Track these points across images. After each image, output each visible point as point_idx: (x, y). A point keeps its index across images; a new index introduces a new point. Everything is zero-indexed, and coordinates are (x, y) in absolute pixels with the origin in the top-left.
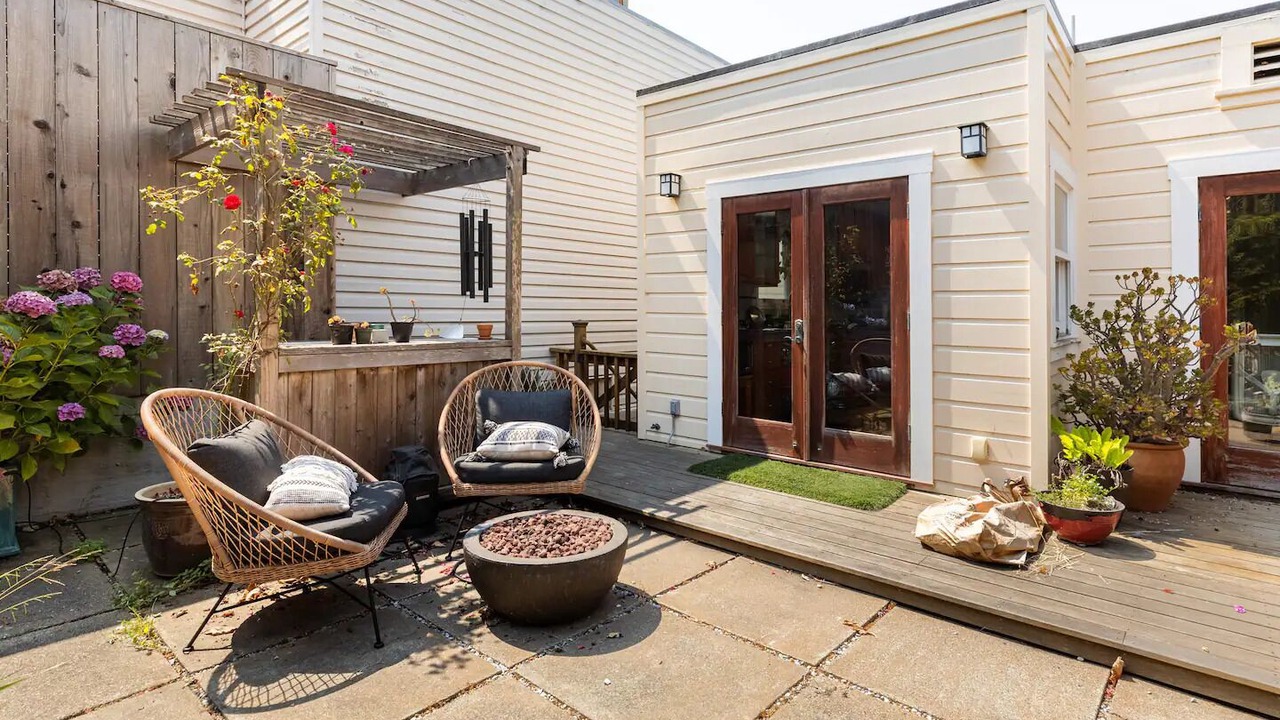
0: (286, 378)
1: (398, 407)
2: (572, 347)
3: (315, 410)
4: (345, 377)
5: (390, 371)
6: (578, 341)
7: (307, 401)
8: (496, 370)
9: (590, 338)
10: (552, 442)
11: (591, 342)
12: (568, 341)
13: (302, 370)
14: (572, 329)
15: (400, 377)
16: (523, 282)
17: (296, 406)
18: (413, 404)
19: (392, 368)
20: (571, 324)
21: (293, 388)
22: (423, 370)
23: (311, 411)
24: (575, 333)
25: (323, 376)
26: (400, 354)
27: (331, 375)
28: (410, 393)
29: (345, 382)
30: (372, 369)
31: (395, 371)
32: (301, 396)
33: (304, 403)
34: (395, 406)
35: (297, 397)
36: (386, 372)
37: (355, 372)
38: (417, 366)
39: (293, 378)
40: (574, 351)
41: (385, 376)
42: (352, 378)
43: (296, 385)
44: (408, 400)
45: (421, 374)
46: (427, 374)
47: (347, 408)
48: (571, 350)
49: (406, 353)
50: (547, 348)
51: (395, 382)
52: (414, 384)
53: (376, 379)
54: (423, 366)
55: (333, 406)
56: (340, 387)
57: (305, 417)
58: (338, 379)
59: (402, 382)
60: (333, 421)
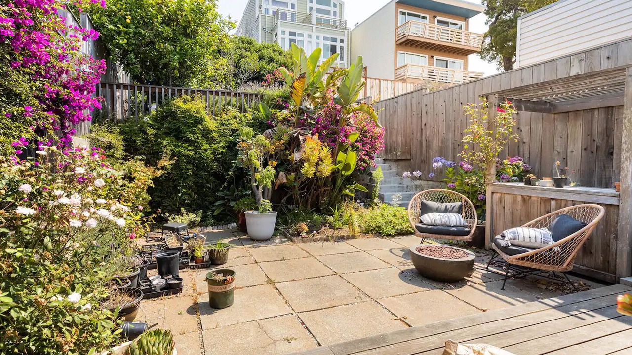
0: (496, 194)
4: (517, 197)
5: (537, 198)
7: (503, 204)
13: (502, 192)
15: (542, 202)
17: (499, 204)
21: (498, 198)
22: (554, 201)
23: (504, 208)
25: (509, 195)
26: (538, 191)
27: (511, 196)
28: (547, 210)
30: (528, 196)
31: (539, 199)
32: (501, 201)
35: (499, 201)
37: (521, 196)
38: (551, 199)
39: (498, 194)
41: (534, 200)
42: (519, 199)
43: (500, 197)
45: (553, 203)
46: (557, 203)
47: (517, 210)
51: (539, 204)
52: (549, 207)
53: (530, 201)
54: (554, 199)
55: (512, 208)
56: (515, 201)
57: (503, 209)
58: (514, 198)
59: (543, 205)
60: (512, 213)
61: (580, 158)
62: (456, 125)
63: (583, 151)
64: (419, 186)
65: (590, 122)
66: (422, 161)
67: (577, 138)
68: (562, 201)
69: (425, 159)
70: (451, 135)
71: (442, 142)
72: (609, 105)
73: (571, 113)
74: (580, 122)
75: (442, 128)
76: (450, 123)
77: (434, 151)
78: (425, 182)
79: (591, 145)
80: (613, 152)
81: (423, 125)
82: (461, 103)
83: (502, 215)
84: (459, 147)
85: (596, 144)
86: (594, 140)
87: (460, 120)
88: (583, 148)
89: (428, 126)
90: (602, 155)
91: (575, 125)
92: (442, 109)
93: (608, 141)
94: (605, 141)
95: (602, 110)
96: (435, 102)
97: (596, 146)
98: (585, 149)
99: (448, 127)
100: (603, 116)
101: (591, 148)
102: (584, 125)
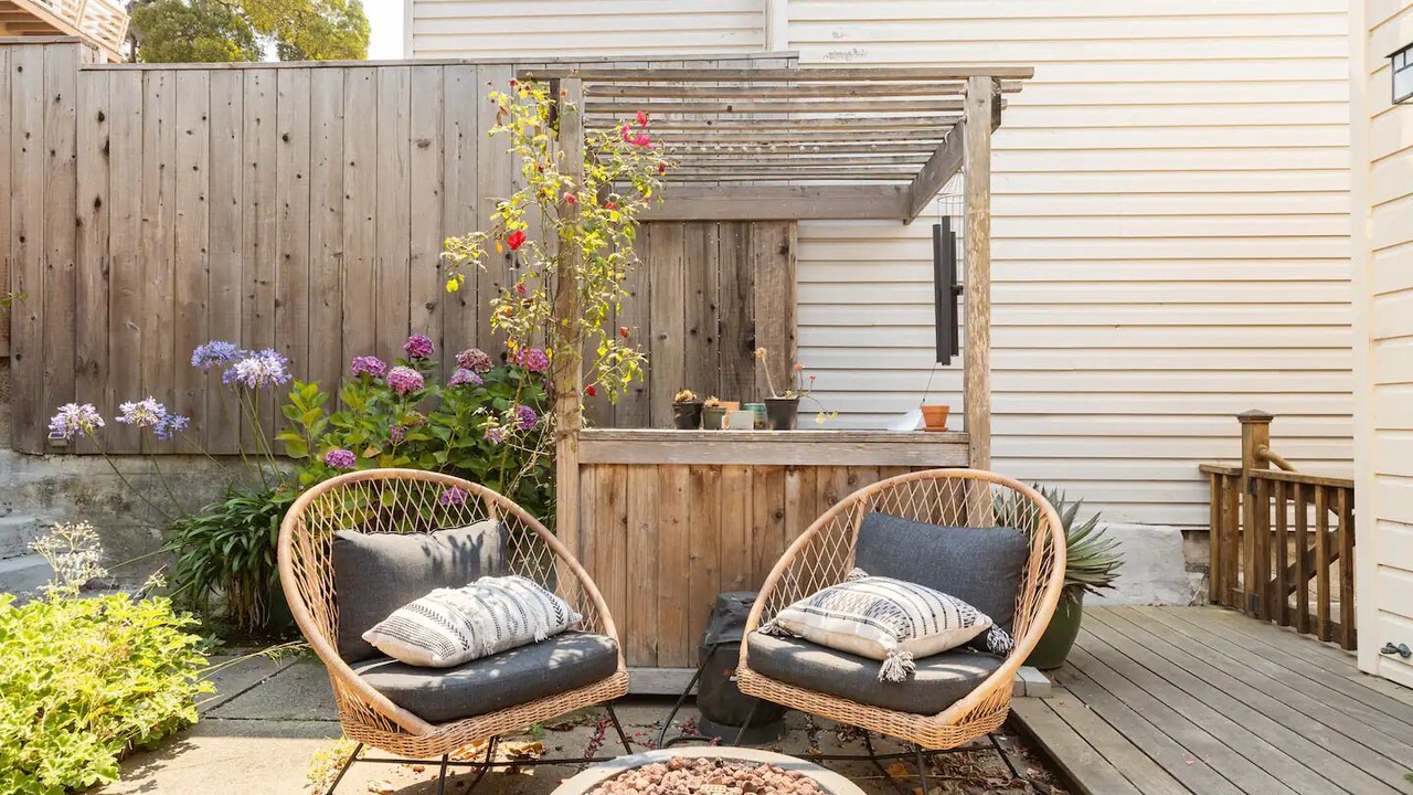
0: (593, 472)
1: (755, 530)
2: (1239, 465)
3: (630, 520)
4: (671, 476)
5: (741, 472)
6: (1249, 451)
7: (620, 508)
8: (913, 483)
9: (1276, 448)
10: (889, 626)
11: (1281, 455)
12: (1230, 453)
13: (614, 462)
14: (1236, 428)
15: (758, 485)
16: (992, 322)
17: (607, 511)
18: (779, 529)
19: (744, 468)
20: (1236, 420)
21: (603, 485)
22: (796, 475)
23: (625, 521)
24: (1244, 437)
25: (641, 473)
26: (750, 446)
27: (653, 471)
28: (774, 509)
29: (671, 485)
30: (711, 467)
31: (749, 473)
32: (612, 499)
33: (616, 508)
34: (749, 530)
35: (606, 498)
36: (734, 473)
37: (686, 471)
38: (787, 467)
39: (602, 472)
40: (1241, 470)
41: (733, 480)
42: (683, 479)
43: (607, 482)
44: (771, 521)
45: (793, 482)
46: (804, 481)
47: (676, 522)
48: (1235, 470)
49: (761, 446)
50: (1195, 465)
51: (749, 490)
52: (781, 497)
53: (719, 483)
54: (796, 467)
55: (656, 517)
56: (665, 490)
57: (618, 528)
58: (662, 479)
59: (761, 491)
60: (655, 538)
61: (682, 357)
62: (265, 221)
63: (688, 336)
64: (66, 486)
65: (702, 258)
66: (79, 369)
67: (674, 299)
68: (819, 472)
69: (101, 361)
70: (237, 261)
71: (195, 286)
72: (743, 216)
73: (657, 226)
74: (677, 253)
75: (192, 231)
76: (236, 210)
77: (153, 323)
78: (102, 464)
79: (705, 320)
80: (754, 341)
81: (86, 209)
82: (285, 138)
83: (618, 551)
84: (280, 311)
85: (717, 314)
86: (713, 308)
87: (280, 207)
88: (689, 329)
89: (114, 210)
90: (732, 351)
91: (668, 261)
92: (190, 150)
93: (742, 310)
94: (737, 310)
95: (728, 226)
96: (152, 116)
97: (717, 324)
98: (694, 332)
99: (223, 229)
100: (729, 244)
101: (706, 328)
102: (687, 261)
